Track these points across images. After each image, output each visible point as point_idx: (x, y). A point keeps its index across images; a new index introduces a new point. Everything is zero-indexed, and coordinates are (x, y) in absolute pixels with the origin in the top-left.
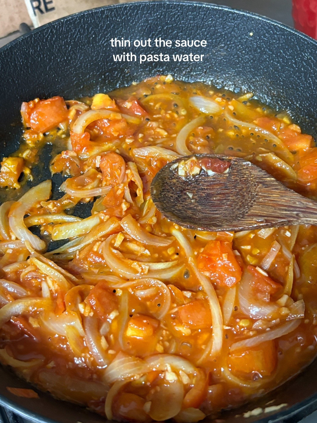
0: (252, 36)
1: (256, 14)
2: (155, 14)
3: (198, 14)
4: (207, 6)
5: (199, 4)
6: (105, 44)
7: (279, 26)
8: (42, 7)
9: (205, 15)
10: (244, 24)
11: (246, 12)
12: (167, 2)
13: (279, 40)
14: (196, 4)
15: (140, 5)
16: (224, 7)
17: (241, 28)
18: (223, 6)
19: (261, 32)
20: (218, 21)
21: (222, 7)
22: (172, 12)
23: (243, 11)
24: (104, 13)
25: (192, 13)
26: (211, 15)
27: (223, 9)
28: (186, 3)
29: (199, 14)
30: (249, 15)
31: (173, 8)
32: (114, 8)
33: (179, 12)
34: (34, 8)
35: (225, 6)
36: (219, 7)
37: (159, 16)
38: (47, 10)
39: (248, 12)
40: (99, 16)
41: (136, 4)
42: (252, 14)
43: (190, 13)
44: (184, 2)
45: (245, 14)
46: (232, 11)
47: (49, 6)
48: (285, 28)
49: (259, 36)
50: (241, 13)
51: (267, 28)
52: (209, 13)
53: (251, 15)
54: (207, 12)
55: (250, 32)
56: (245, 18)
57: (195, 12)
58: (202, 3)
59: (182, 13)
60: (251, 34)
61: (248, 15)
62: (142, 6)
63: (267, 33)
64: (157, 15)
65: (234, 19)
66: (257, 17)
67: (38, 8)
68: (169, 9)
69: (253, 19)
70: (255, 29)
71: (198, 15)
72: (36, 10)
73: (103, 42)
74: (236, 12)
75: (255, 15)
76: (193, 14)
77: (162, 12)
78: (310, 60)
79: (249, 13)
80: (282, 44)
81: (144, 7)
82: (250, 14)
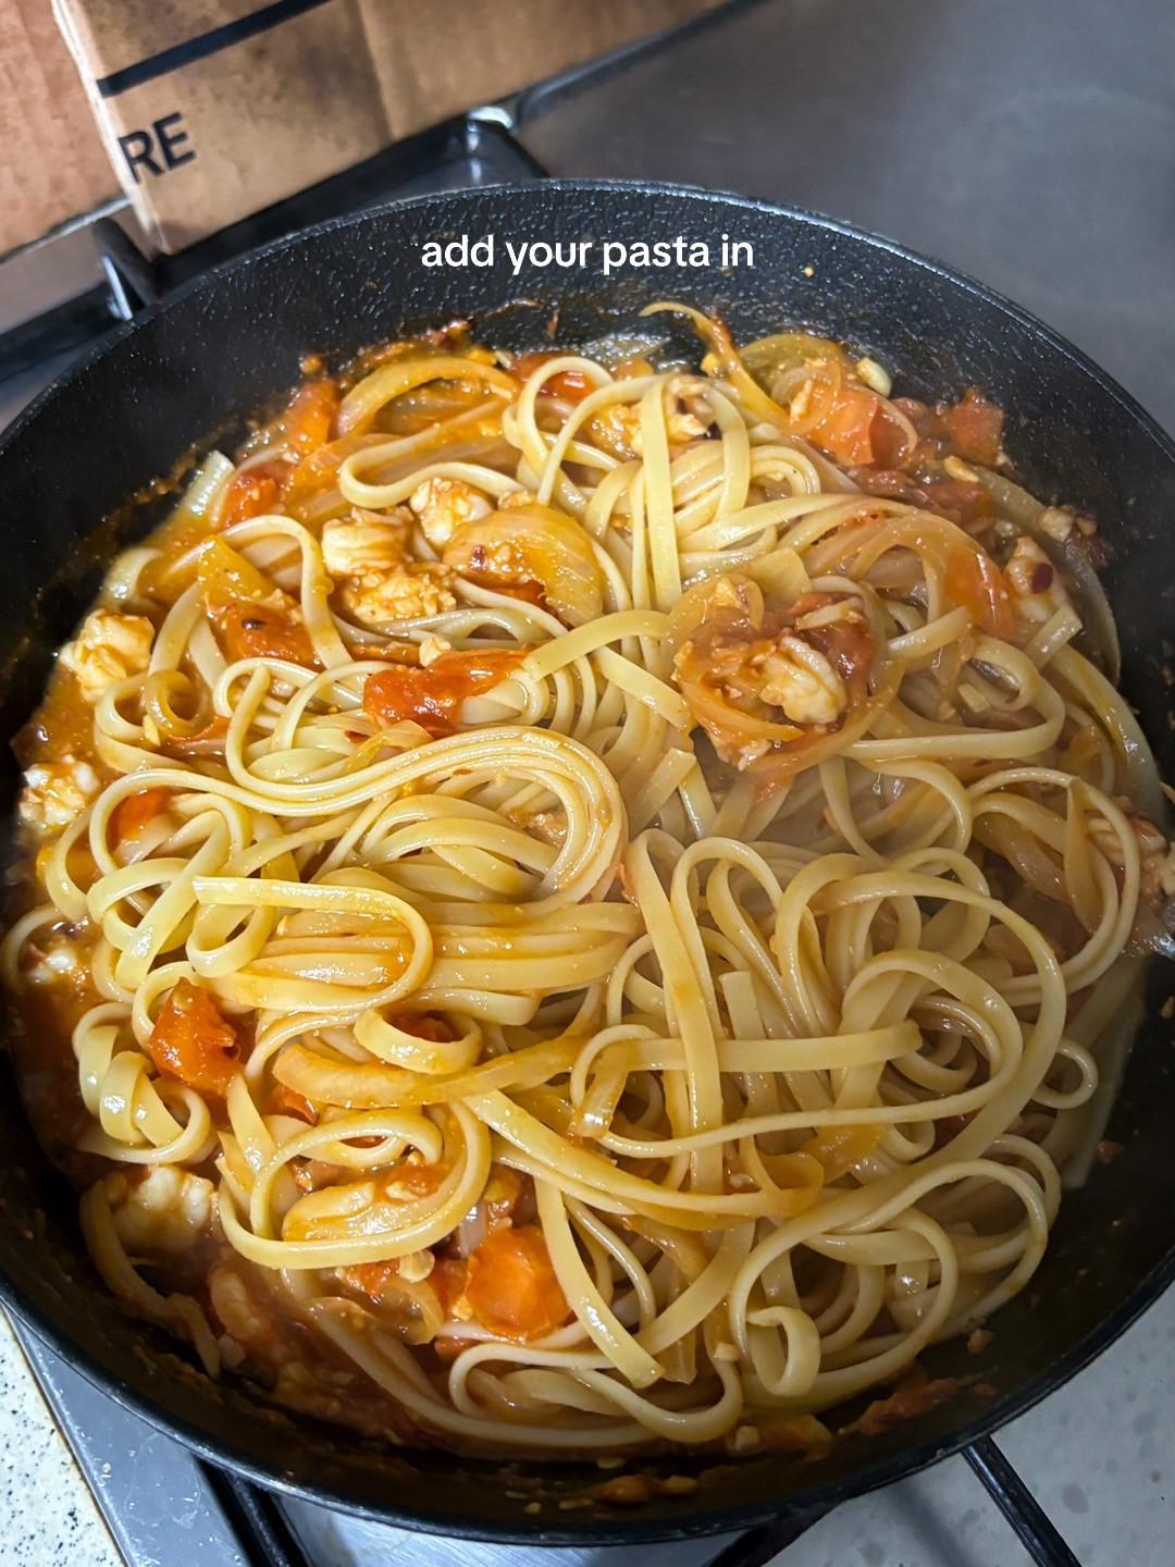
0: (812, 276)
1: (823, 215)
2: (521, 219)
3: (648, 217)
4: (674, 194)
5: (652, 186)
6: (378, 314)
7: (892, 251)
8: (157, 155)
9: (668, 217)
10: (786, 242)
11: (792, 210)
12: (556, 184)
13: (892, 291)
14: (642, 186)
15: (477, 198)
16: (726, 196)
17: (779, 255)
18: (724, 193)
19: (837, 265)
20: (710, 234)
21: (720, 195)
22: (570, 211)
23: (783, 207)
24: (370, 229)
25: (631, 213)
26: (689, 219)
27: (722, 200)
28: (613, 185)
29: (652, 215)
30: (800, 219)
31: (573, 200)
32: (401, 213)
33: (591, 212)
34: (131, 161)
35: (728, 193)
36: (712, 194)
37: (533, 226)
38: (172, 161)
39: (796, 207)
40: (355, 237)
41: (465, 196)
42: (810, 215)
43: (626, 213)
44: (608, 184)
45: (789, 214)
46: (751, 207)
47: (178, 150)
48: (908, 258)
49: (831, 276)
50: (777, 212)
51: (855, 255)
52: (682, 213)
53: (806, 219)
54: (675, 209)
55: (805, 266)
56: (788, 227)
57: (639, 209)
58: (661, 183)
59: (601, 215)
60: (809, 271)
61: (799, 217)
62: (481, 200)
63: (856, 270)
64: (527, 224)
65: (755, 230)
66: (826, 225)
67: (145, 158)
68: (563, 204)
69: (815, 230)
70: (820, 259)
71: (651, 219)
72: (140, 167)
73: (372, 310)
74: (762, 209)
75: (818, 217)
76: (634, 215)
77: (542, 214)
78: (982, 348)
79: (800, 211)
80: (899, 300)
81: (489, 201)
82: (806, 215)
